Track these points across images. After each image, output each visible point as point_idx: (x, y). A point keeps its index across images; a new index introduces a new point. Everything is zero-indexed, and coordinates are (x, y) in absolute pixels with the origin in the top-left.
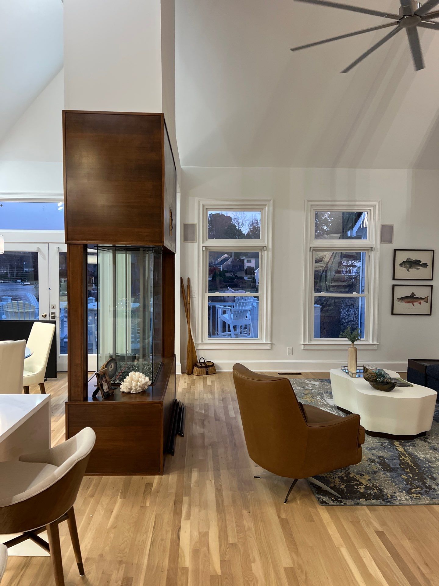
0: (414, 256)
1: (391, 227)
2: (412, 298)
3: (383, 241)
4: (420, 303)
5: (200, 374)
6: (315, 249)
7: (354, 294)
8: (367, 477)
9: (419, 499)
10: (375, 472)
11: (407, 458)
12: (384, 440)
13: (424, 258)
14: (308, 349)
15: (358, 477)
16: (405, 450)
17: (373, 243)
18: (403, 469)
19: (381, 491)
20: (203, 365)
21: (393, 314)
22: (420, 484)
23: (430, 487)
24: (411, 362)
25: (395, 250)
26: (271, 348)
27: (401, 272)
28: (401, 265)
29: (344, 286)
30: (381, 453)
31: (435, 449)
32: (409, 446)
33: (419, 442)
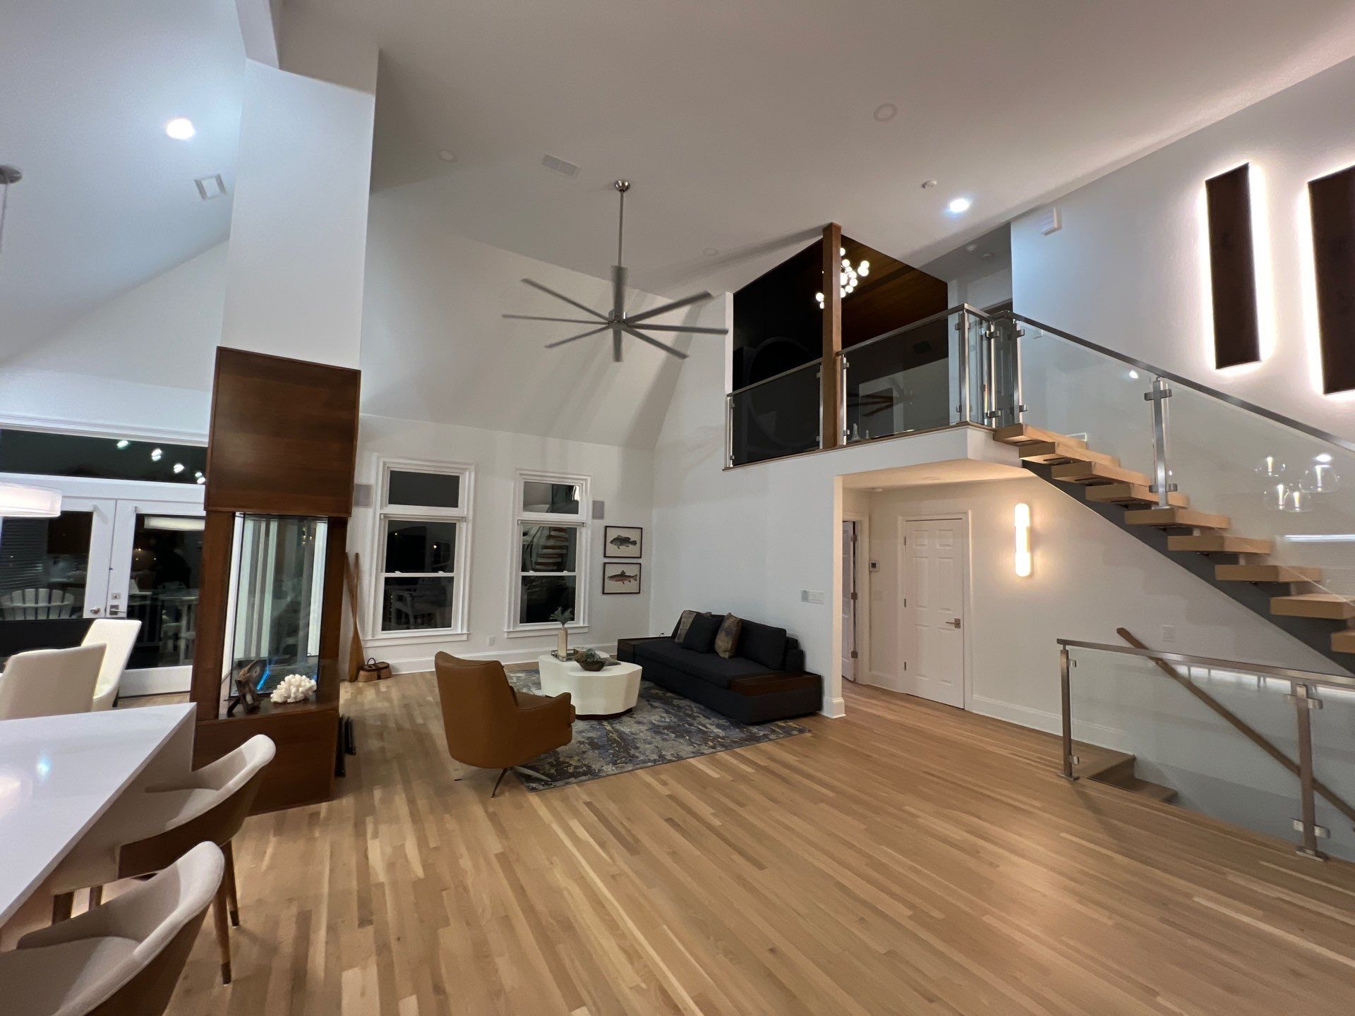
0: (624, 534)
1: (602, 504)
2: (622, 577)
3: (594, 517)
4: (630, 581)
5: (368, 680)
6: (523, 522)
7: (565, 573)
8: (576, 758)
9: (622, 767)
10: (584, 752)
11: (614, 735)
12: (594, 723)
13: (634, 536)
14: (513, 638)
15: (567, 760)
16: (613, 728)
17: (585, 519)
18: (611, 745)
19: (589, 767)
20: (374, 668)
21: (604, 593)
22: (625, 755)
23: (633, 756)
24: (620, 641)
25: (606, 527)
26: (468, 640)
27: (613, 550)
28: (612, 542)
29: (554, 564)
30: (590, 735)
31: (639, 723)
32: (616, 723)
33: (625, 719)
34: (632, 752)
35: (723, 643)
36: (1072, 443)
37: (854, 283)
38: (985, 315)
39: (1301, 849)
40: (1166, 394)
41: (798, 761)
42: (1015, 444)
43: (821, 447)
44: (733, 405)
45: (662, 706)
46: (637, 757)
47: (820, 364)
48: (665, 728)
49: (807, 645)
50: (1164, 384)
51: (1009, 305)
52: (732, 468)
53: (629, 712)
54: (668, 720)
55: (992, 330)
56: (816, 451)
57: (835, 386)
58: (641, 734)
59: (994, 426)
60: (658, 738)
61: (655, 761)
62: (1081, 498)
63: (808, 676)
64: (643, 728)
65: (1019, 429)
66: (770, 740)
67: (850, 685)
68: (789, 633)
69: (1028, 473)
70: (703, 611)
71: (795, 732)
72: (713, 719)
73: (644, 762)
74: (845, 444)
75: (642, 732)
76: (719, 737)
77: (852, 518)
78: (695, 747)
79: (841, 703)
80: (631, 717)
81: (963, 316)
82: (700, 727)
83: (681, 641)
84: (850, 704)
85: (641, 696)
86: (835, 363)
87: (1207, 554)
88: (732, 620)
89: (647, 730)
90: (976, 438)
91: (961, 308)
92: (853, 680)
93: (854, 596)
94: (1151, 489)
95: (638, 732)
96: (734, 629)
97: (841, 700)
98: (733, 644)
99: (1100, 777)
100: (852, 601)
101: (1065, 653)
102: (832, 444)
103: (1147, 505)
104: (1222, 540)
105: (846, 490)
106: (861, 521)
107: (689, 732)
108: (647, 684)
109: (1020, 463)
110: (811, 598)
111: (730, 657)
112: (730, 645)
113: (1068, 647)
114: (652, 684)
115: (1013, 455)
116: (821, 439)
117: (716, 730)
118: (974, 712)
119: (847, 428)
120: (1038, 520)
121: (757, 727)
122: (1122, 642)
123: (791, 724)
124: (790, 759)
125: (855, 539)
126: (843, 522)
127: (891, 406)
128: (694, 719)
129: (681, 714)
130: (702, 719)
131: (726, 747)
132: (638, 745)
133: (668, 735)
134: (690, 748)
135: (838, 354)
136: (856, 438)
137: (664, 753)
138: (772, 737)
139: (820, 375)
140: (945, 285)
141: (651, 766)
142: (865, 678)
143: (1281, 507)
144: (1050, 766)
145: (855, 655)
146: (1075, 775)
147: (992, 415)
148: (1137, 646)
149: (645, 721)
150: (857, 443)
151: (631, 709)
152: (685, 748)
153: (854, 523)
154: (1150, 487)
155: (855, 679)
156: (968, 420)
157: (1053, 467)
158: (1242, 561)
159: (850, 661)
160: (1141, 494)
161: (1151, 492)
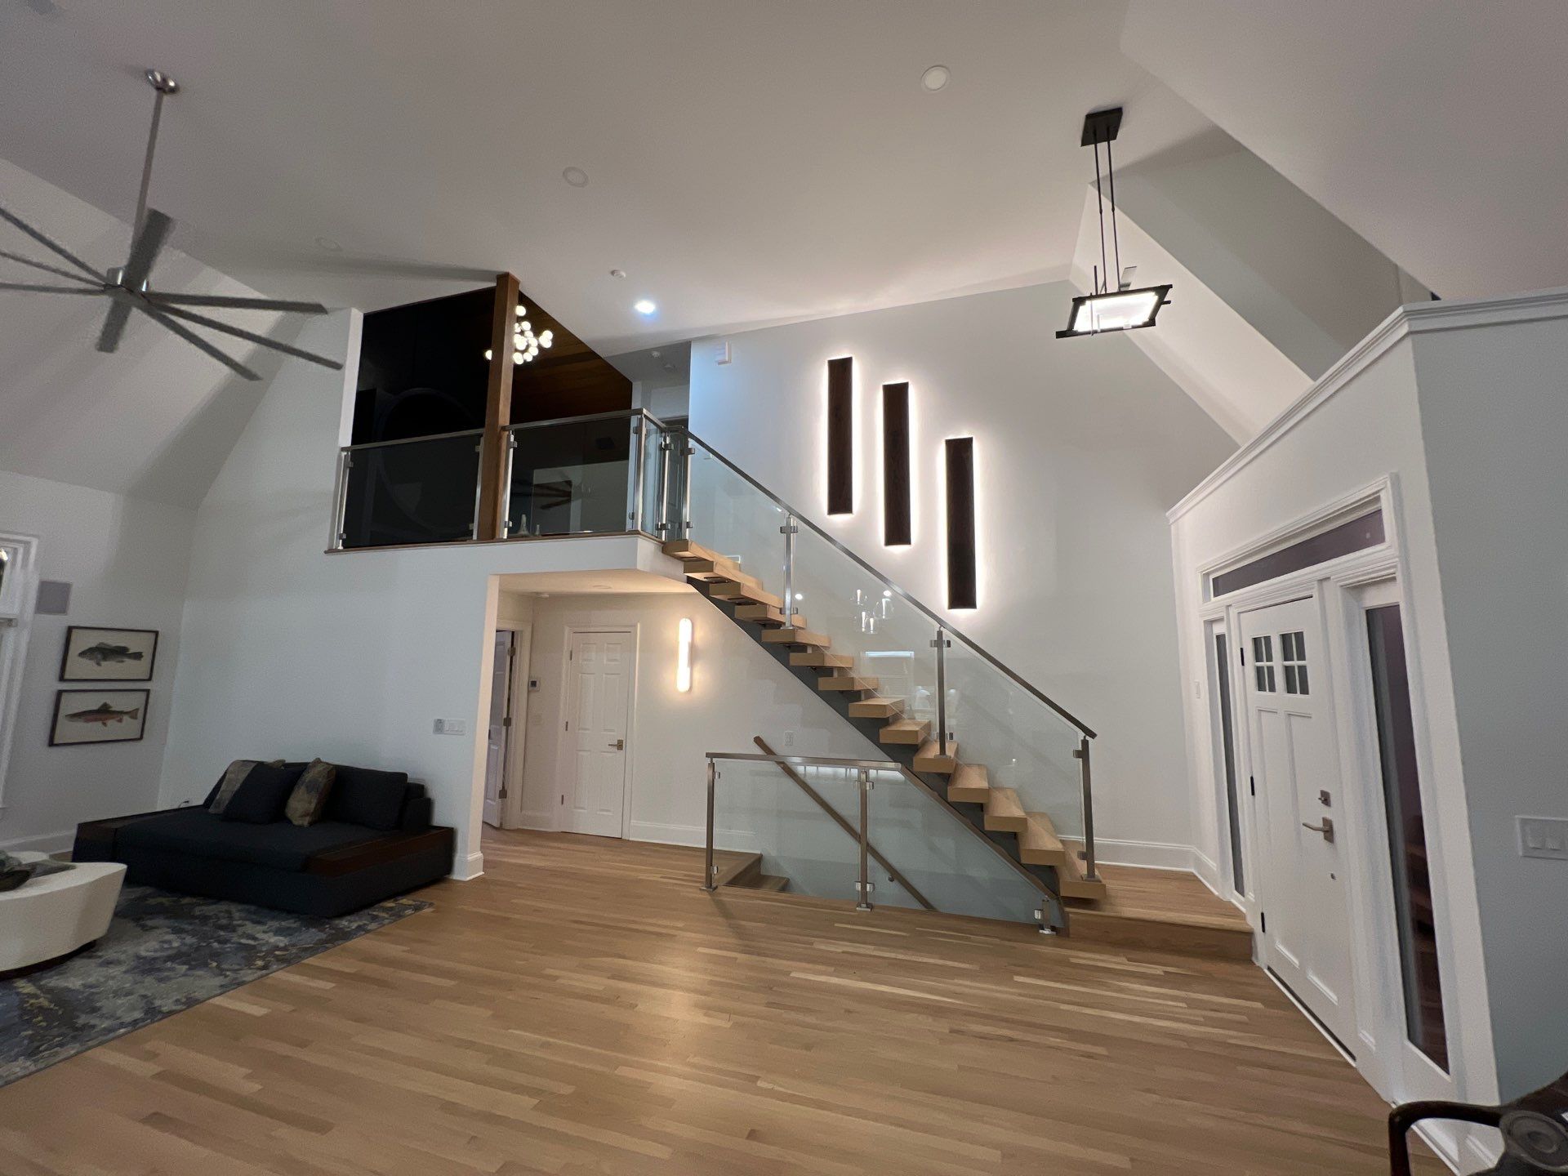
1: (66, 587)
3: (41, 609)
4: (121, 720)
17: (16, 612)
21: (51, 744)
25: (71, 629)
27: (80, 667)
28: (82, 654)
31: (108, 963)
32: (51, 977)
33: (78, 963)
34: (82, 1020)
35: (301, 805)
36: (729, 563)
37: (534, 351)
38: (663, 425)
39: (859, 905)
40: (795, 530)
41: (408, 951)
42: (681, 558)
43: (475, 537)
44: (351, 465)
45: (167, 922)
46: (93, 1027)
47: (482, 436)
48: (170, 958)
49: (434, 792)
50: (794, 522)
51: (684, 422)
52: (339, 551)
53: (87, 950)
54: (175, 944)
55: (667, 442)
56: (468, 541)
57: (498, 466)
58: (111, 982)
59: (664, 539)
60: (149, 980)
61: (135, 1022)
62: (730, 614)
63: (435, 832)
64: (114, 971)
65: (685, 545)
66: (368, 931)
67: (493, 832)
68: (412, 777)
69: (691, 589)
70: (268, 757)
71: (409, 912)
72: (270, 923)
73: (109, 1030)
74: (505, 537)
75: (113, 978)
76: (277, 948)
77: (509, 626)
78: (226, 976)
79: (476, 860)
80: (90, 957)
81: (641, 420)
82: (243, 941)
83: (221, 809)
84: (490, 858)
85: (119, 914)
86: (500, 438)
87: (815, 668)
88: (320, 768)
89: (125, 972)
90: (646, 549)
91: (639, 412)
92: (498, 826)
93: (508, 722)
94: (782, 611)
95: (102, 980)
96: (322, 781)
97: (479, 855)
98: (318, 803)
99: (734, 882)
100: (504, 728)
101: (712, 765)
102: (489, 536)
103: (778, 625)
104: (823, 655)
105: (503, 593)
106: (522, 631)
107: (215, 955)
108: (138, 891)
109: (686, 579)
110: (447, 728)
111: (311, 824)
112: (313, 806)
113: (715, 760)
114: (149, 890)
115: (678, 569)
116: (475, 527)
117: (274, 939)
118: (631, 839)
119: (510, 519)
120: (699, 634)
121: (349, 918)
122: (758, 751)
123: (404, 901)
124: (395, 950)
125: (513, 653)
126: (497, 631)
127: (569, 501)
128: (234, 931)
129: (208, 929)
130: (250, 928)
131: (286, 961)
132: (98, 1004)
133: (170, 969)
134: (219, 981)
135: (504, 428)
136: (523, 531)
137: (157, 1003)
138: (373, 926)
139: (480, 449)
140: (630, 385)
141: (123, 1034)
142: (514, 822)
143: (863, 630)
144: (692, 881)
145: (503, 794)
146: (714, 885)
147: (663, 527)
148: (769, 751)
149: (123, 957)
150: (524, 538)
151: (95, 941)
152: (205, 982)
153: (513, 633)
154: (781, 609)
155: (501, 824)
156: (639, 529)
157: (711, 585)
158: (836, 674)
159: (496, 803)
160: (774, 615)
161: (781, 613)
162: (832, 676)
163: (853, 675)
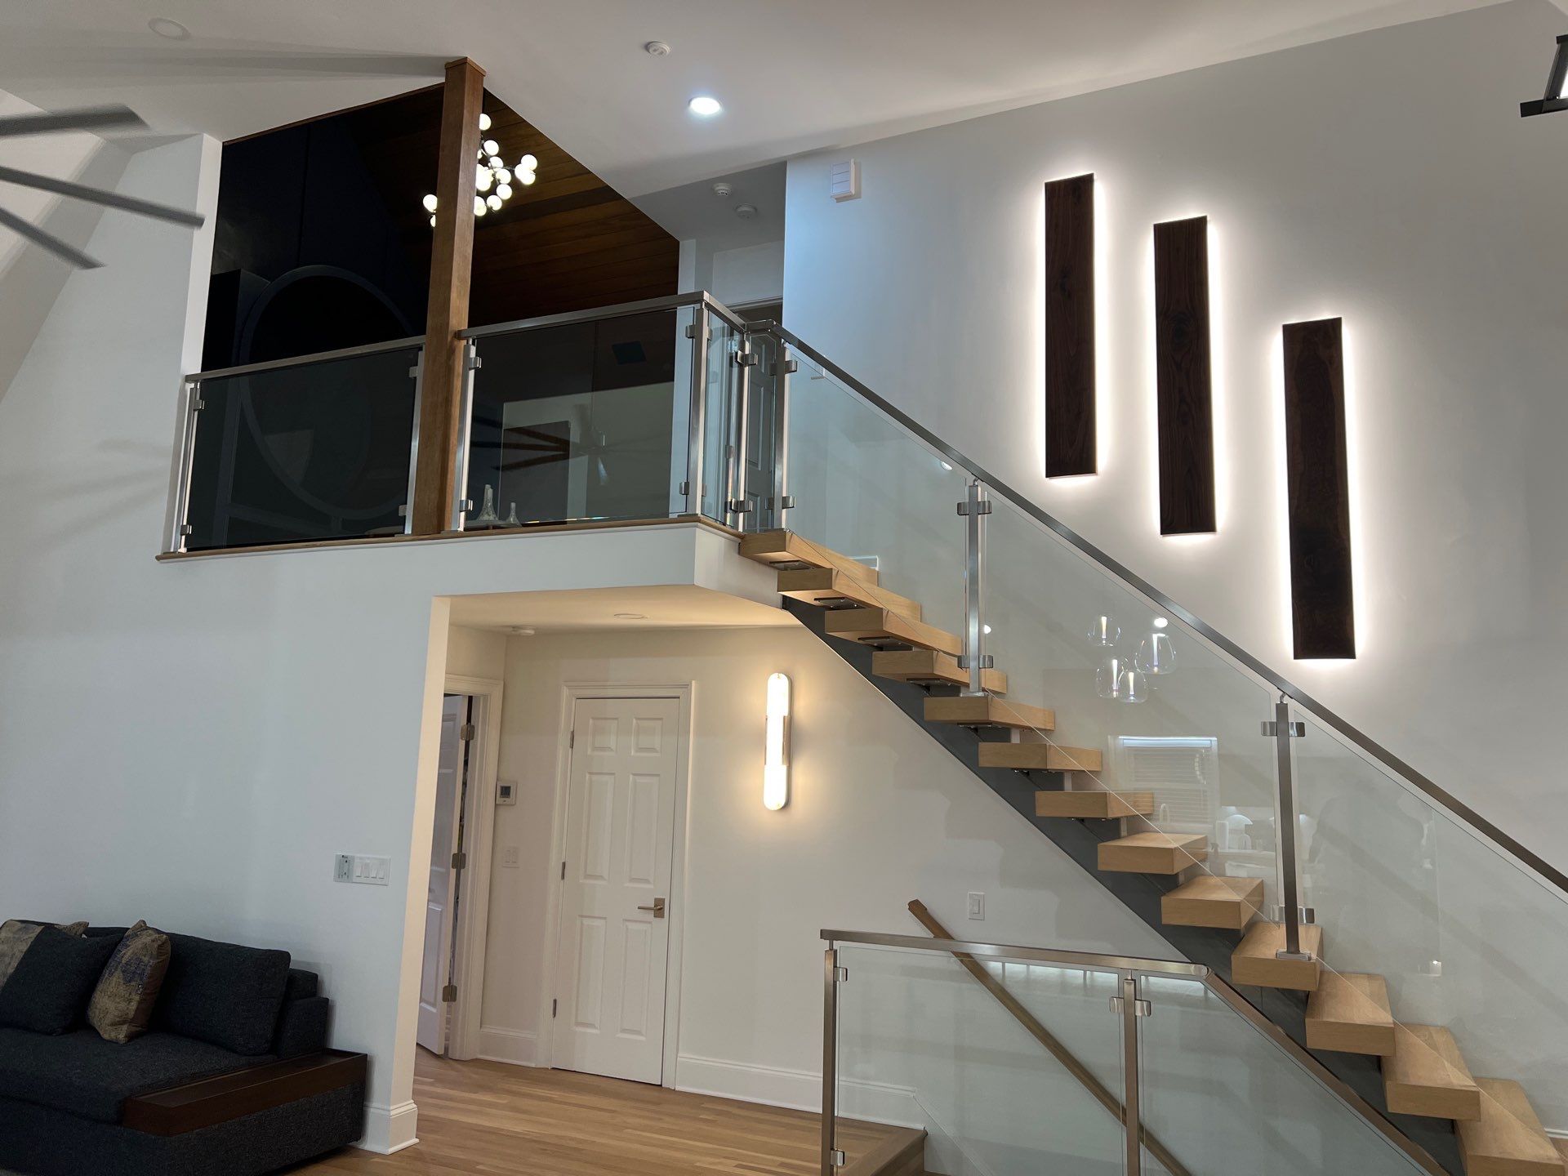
35: (115, 1003)
36: (858, 571)
37: (505, 192)
38: (737, 320)
40: (985, 508)
42: (772, 564)
43: (408, 530)
44: (201, 405)
47: (420, 348)
50: (984, 493)
51: (774, 310)
52: (181, 556)
55: (747, 352)
56: (397, 537)
57: (448, 401)
59: (741, 529)
62: (864, 668)
65: (779, 539)
67: (433, 1065)
69: (789, 619)
74: (461, 529)
77: (465, 687)
79: (406, 1115)
81: (700, 311)
84: (430, 1112)
86: (451, 352)
87: (1027, 773)
90: (710, 548)
91: (696, 298)
92: (442, 1052)
93: (459, 861)
94: (961, 662)
96: (150, 961)
97: (410, 1106)
98: (141, 1002)
100: (453, 872)
101: (833, 954)
102: (434, 526)
103: (953, 688)
105: (458, 628)
106: (485, 696)
109: (780, 601)
110: (357, 871)
111: (131, 1038)
112: (134, 1007)
113: (836, 944)
115: (768, 584)
116: (409, 511)
118: (678, 1088)
119: (469, 497)
122: (915, 928)
125: (469, 734)
126: (446, 695)
135: (458, 335)
136: (488, 517)
139: (418, 372)
140: (676, 244)
142: (469, 1046)
145: (450, 993)
147: (739, 507)
148: (938, 933)
150: (488, 529)
153: (470, 698)
154: (959, 658)
155: (446, 1049)
156: (698, 511)
157: (827, 612)
158: (1068, 785)
159: (439, 1009)
160: (947, 669)
161: (960, 666)
162: (1061, 788)
163: (1102, 786)
